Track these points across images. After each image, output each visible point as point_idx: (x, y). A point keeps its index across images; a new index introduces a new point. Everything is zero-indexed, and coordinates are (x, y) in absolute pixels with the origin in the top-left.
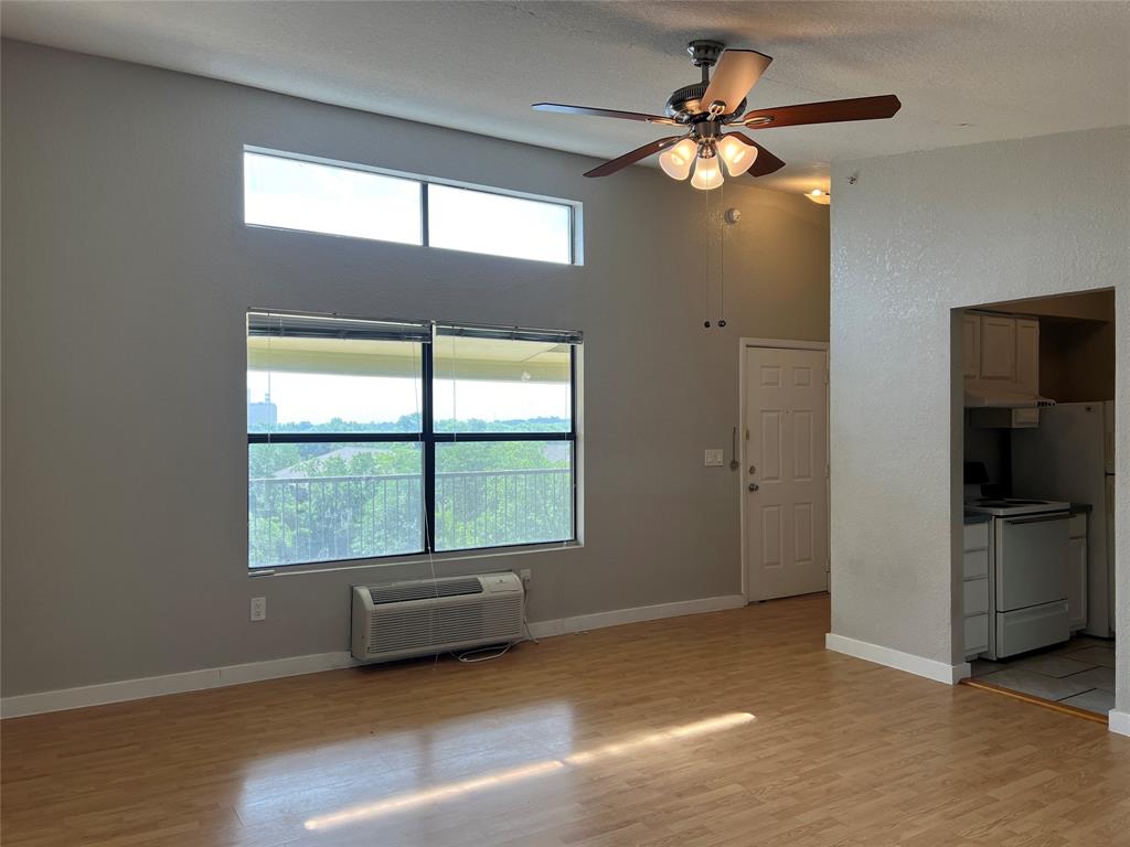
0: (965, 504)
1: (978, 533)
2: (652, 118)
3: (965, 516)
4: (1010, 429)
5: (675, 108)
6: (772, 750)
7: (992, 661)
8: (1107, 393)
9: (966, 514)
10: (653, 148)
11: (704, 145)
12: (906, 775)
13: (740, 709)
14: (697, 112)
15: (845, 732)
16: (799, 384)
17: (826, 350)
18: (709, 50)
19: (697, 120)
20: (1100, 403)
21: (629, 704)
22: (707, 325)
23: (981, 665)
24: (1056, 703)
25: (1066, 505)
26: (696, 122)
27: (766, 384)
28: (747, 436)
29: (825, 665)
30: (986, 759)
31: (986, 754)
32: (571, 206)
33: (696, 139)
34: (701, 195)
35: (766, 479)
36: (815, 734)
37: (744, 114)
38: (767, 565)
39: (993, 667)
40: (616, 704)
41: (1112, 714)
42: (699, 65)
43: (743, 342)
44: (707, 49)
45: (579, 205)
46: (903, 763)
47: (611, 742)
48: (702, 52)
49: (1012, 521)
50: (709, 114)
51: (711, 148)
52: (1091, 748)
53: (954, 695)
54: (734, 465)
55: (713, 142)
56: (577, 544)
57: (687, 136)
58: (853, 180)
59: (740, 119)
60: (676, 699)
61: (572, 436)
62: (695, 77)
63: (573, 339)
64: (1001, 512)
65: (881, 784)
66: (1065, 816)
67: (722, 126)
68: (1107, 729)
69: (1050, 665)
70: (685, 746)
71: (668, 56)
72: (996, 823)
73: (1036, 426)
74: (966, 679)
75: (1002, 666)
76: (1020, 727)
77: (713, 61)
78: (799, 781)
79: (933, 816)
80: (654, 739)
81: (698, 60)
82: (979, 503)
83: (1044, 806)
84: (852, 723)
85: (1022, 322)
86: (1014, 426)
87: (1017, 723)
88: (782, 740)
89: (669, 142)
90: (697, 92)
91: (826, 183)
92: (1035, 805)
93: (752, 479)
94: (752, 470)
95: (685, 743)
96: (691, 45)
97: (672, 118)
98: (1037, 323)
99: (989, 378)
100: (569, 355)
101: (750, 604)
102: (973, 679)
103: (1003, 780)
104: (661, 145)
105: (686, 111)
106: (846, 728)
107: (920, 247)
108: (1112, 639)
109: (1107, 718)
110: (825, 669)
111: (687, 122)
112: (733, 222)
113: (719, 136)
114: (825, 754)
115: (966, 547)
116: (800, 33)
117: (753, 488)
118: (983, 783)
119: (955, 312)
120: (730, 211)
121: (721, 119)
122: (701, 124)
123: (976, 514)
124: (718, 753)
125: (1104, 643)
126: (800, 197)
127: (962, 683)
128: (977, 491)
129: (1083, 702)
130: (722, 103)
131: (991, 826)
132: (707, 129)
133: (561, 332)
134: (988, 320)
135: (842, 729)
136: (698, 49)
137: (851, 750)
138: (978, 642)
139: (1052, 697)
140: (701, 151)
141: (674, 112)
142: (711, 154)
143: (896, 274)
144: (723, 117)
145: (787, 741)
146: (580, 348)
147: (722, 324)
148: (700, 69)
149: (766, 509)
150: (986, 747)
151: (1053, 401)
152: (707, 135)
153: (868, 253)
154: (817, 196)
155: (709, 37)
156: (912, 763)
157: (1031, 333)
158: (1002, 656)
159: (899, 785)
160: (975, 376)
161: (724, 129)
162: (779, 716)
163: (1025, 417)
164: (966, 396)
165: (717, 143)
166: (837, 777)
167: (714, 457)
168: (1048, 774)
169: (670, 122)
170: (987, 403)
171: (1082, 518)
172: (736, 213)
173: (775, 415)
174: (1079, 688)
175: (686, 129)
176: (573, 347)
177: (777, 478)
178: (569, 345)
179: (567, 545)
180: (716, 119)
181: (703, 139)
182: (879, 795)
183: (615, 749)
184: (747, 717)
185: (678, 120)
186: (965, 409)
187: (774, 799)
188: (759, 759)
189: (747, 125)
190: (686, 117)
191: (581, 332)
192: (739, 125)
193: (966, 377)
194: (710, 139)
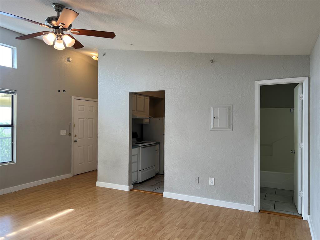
0: (132, 143)
1: (135, 151)
2: (40, 24)
3: (132, 146)
4: (143, 124)
5: (48, 22)
6: (79, 219)
7: (138, 183)
8: (163, 116)
9: (133, 146)
10: (40, 34)
11: (58, 36)
12: (116, 218)
13: (69, 208)
14: (56, 25)
15: (100, 209)
16: (89, 111)
17: (97, 101)
18: (60, 7)
19: (56, 28)
20: (162, 118)
21: (32, 213)
22: (59, 91)
23: (135, 185)
24: (152, 192)
25: (155, 143)
26: (55, 28)
27: (80, 110)
28: (74, 126)
29: (96, 191)
30: (136, 209)
31: (136, 208)
32: (12, 48)
33: (55, 33)
34: (57, 51)
35: (80, 138)
36: (92, 211)
37: (71, 29)
38: (80, 164)
39: (139, 185)
40: (27, 214)
41: (164, 193)
42: (57, 11)
43: (73, 98)
44: (59, 7)
45: (15, 48)
46: (115, 215)
47: (24, 227)
48: (57, 7)
49: (143, 147)
50: (59, 27)
51: (61, 37)
52: (159, 202)
53: (129, 194)
54: (70, 134)
55: (61, 36)
56: (13, 163)
57: (52, 32)
58: (104, 55)
59: (70, 30)
60: (49, 209)
61: (12, 126)
62: (55, 14)
63: (12, 93)
64: (141, 145)
65: (110, 222)
66: (153, 221)
67: (64, 31)
68: (163, 197)
69: (151, 182)
70: (50, 223)
71: (46, 6)
72: (138, 226)
73: (149, 123)
74: (132, 189)
75: (140, 184)
76: (144, 200)
77: (61, 11)
78: (86, 226)
79: (122, 228)
80: (40, 223)
81: (56, 9)
82: (136, 143)
83: (149, 219)
84: (102, 206)
85: (146, 97)
86: (144, 123)
87: (143, 199)
88: (82, 215)
89: (46, 33)
90: (56, 19)
91: (97, 54)
92: (147, 219)
93: (76, 139)
94: (75, 136)
95: (51, 222)
96: (54, 4)
97: (47, 25)
98: (149, 98)
99: (139, 111)
100: (11, 98)
101: (74, 176)
102: (133, 189)
103: (139, 214)
104: (43, 33)
105: (52, 24)
106: (100, 208)
107: (122, 75)
108: (164, 174)
109: (163, 194)
110: (95, 192)
111: (52, 28)
112: (69, 61)
113: (63, 34)
114: (94, 217)
115: (133, 154)
116: (88, 9)
117: (75, 141)
118: (135, 216)
119: (130, 93)
120: (69, 58)
121: (64, 29)
122: (57, 29)
123: (135, 146)
124: (62, 223)
125: (162, 176)
126: (90, 58)
127: (131, 190)
128: (135, 140)
129: (158, 191)
130: (64, 24)
131: (136, 227)
132: (59, 31)
133: (8, 90)
134: (138, 96)
135: (99, 209)
136: (56, 6)
137: (101, 214)
138: (135, 179)
139: (151, 190)
140: (57, 38)
141: (48, 24)
142: (60, 39)
143: (116, 82)
144: (64, 28)
145: (84, 215)
146: (15, 96)
147: (64, 91)
148: (57, 12)
149: (79, 147)
150: (136, 206)
151: (152, 117)
152: (59, 33)
153: (109, 75)
154: (94, 58)
155: (59, 3)
156: (118, 214)
157: (148, 100)
158: (140, 182)
159: (114, 221)
160: (135, 111)
161: (64, 32)
162: (81, 208)
163: (146, 121)
164: (133, 115)
165: (62, 36)
166: (98, 222)
167: (63, 132)
168: (150, 210)
169: (46, 26)
170: (138, 117)
171: (158, 145)
172: (70, 59)
173: (83, 119)
174: (157, 187)
175: (52, 30)
176: (12, 96)
177: (83, 138)
178: (11, 95)
179: (9, 163)
180: (62, 29)
181: (58, 34)
182: (109, 225)
183: (25, 229)
184: (71, 210)
185: (49, 26)
186: (133, 119)
187: (79, 233)
188: (75, 222)
189: (72, 32)
190: (52, 26)
191: (16, 91)
192: (69, 32)
193: (133, 110)
194: (60, 34)
